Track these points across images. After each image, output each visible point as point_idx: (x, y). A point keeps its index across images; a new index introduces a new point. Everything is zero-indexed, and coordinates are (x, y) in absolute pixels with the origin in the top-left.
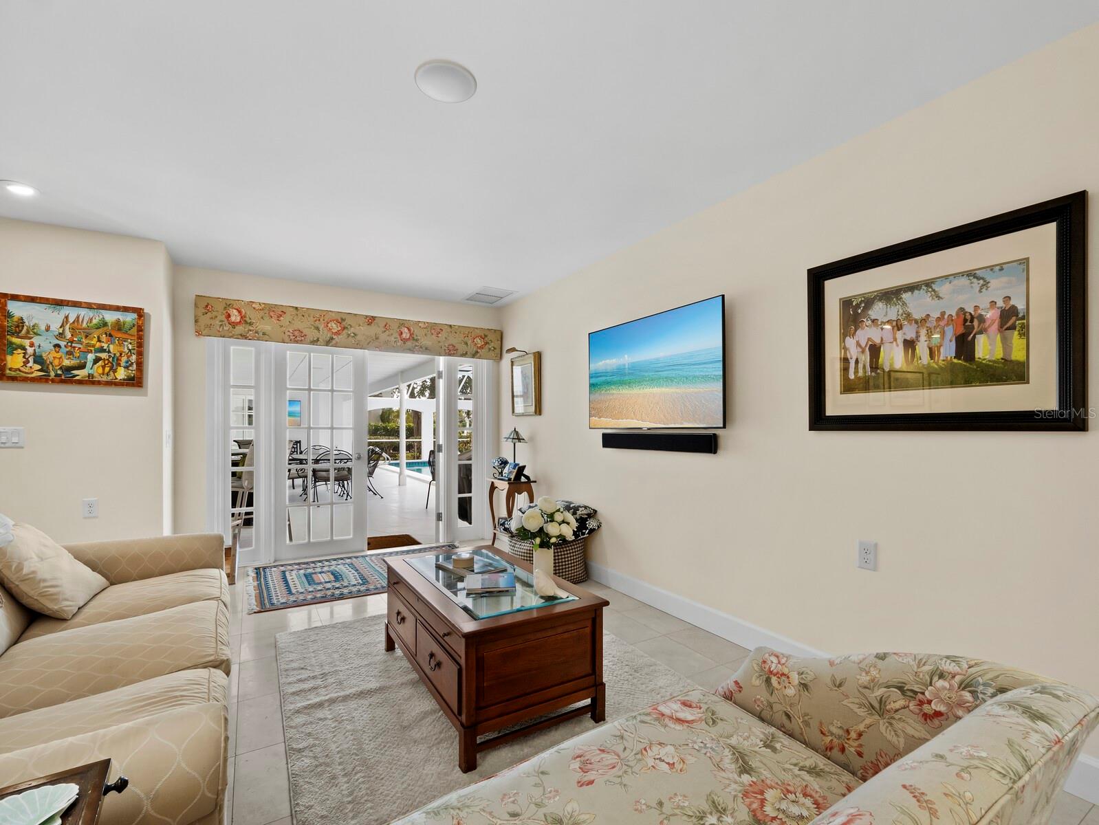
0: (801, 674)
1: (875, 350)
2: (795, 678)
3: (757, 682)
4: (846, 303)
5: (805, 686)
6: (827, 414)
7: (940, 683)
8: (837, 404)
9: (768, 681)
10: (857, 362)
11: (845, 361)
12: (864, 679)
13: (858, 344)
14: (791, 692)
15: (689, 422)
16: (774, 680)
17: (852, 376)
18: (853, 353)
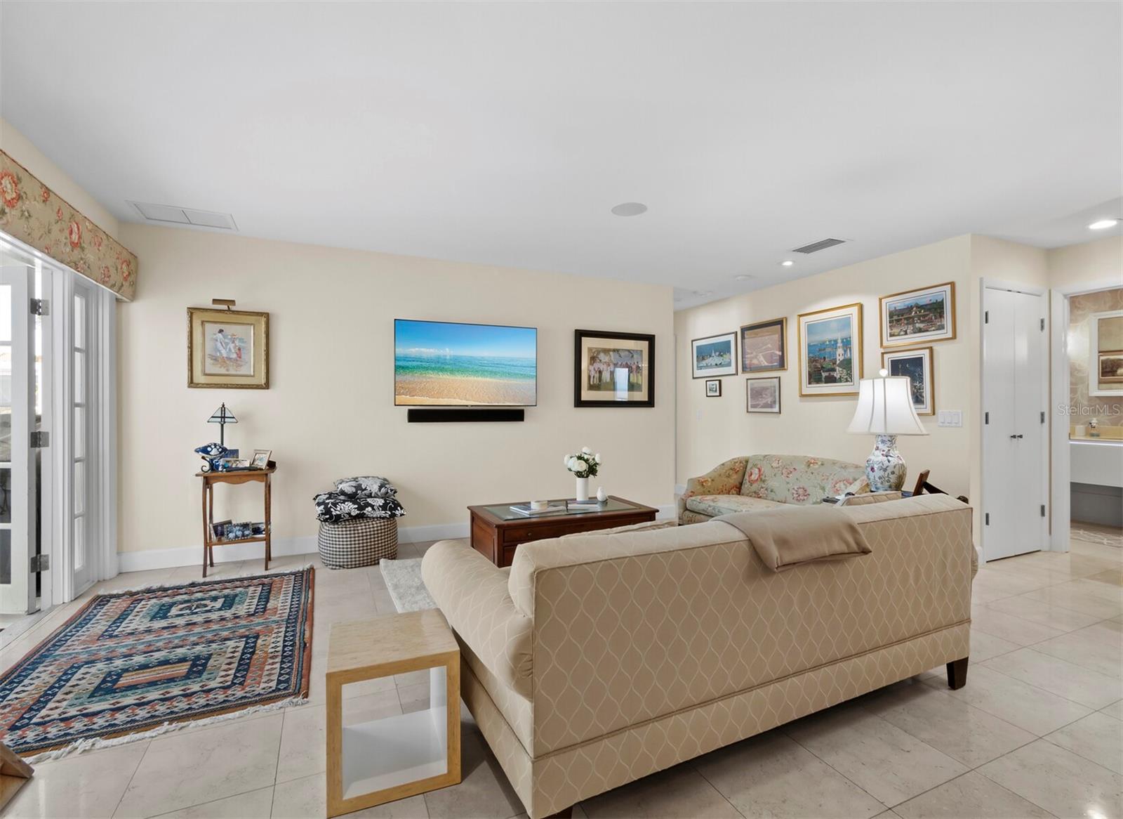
0: (710, 478)
1: (600, 372)
2: (710, 480)
3: (699, 487)
4: (590, 350)
5: (713, 480)
6: (582, 399)
7: (737, 464)
8: (586, 395)
9: (703, 485)
10: (594, 377)
11: (589, 377)
12: (724, 471)
13: (594, 369)
14: (709, 484)
15: (510, 402)
16: (704, 484)
17: (592, 383)
18: (593, 373)
